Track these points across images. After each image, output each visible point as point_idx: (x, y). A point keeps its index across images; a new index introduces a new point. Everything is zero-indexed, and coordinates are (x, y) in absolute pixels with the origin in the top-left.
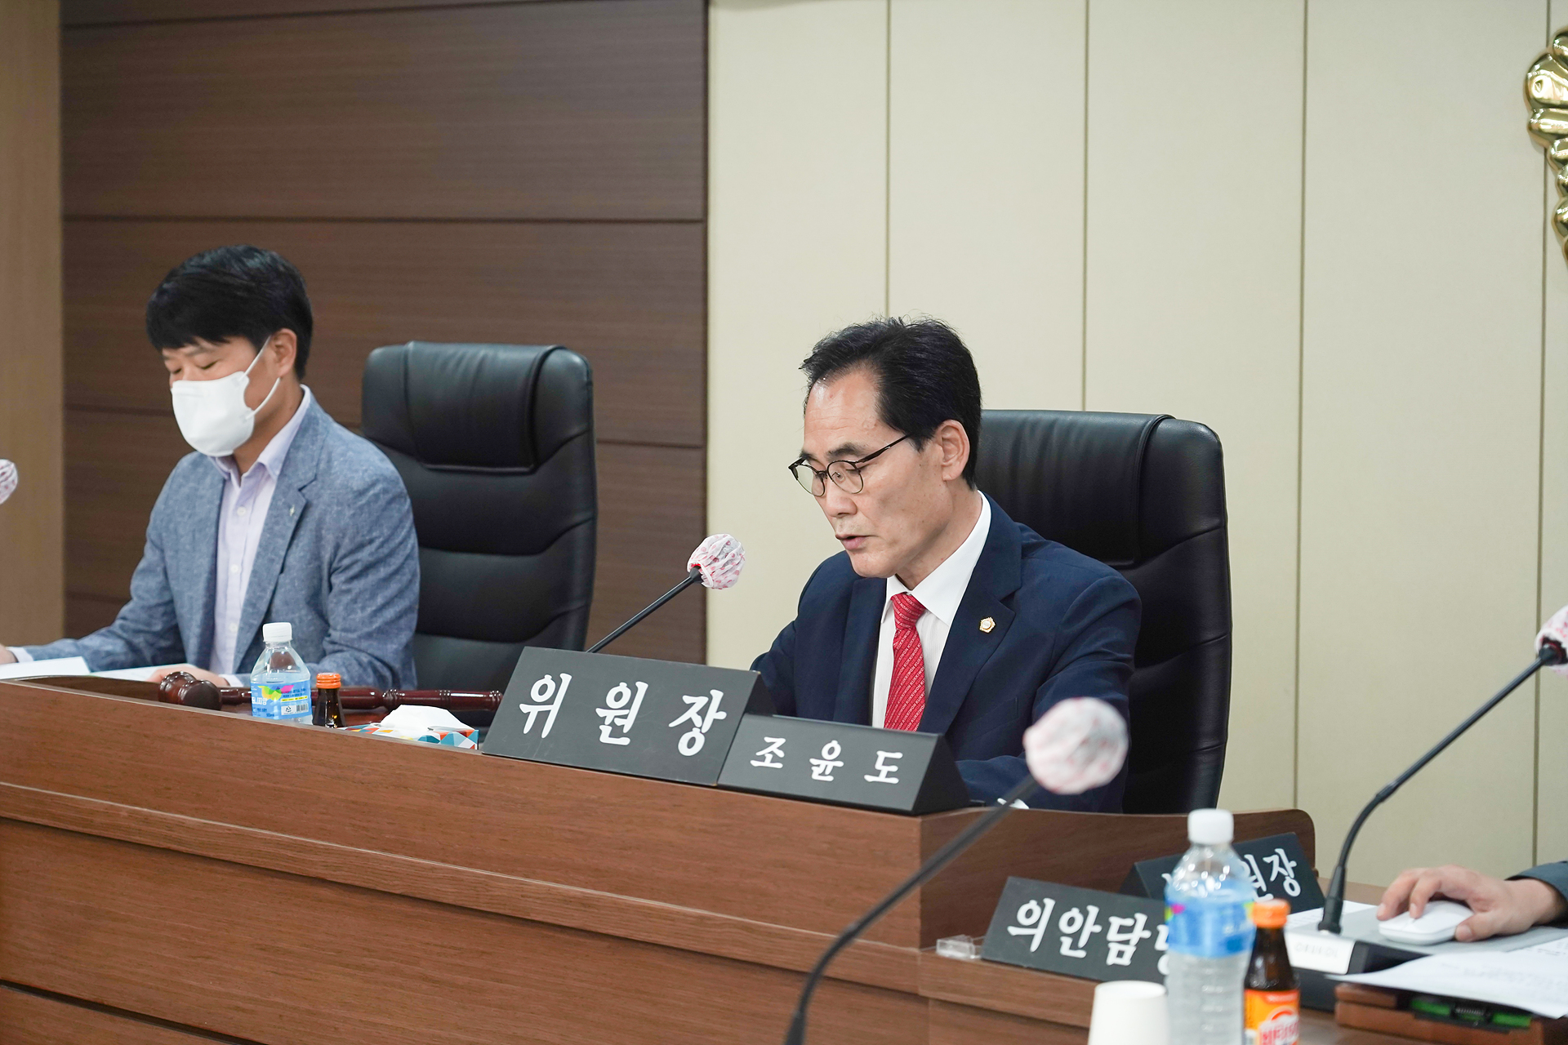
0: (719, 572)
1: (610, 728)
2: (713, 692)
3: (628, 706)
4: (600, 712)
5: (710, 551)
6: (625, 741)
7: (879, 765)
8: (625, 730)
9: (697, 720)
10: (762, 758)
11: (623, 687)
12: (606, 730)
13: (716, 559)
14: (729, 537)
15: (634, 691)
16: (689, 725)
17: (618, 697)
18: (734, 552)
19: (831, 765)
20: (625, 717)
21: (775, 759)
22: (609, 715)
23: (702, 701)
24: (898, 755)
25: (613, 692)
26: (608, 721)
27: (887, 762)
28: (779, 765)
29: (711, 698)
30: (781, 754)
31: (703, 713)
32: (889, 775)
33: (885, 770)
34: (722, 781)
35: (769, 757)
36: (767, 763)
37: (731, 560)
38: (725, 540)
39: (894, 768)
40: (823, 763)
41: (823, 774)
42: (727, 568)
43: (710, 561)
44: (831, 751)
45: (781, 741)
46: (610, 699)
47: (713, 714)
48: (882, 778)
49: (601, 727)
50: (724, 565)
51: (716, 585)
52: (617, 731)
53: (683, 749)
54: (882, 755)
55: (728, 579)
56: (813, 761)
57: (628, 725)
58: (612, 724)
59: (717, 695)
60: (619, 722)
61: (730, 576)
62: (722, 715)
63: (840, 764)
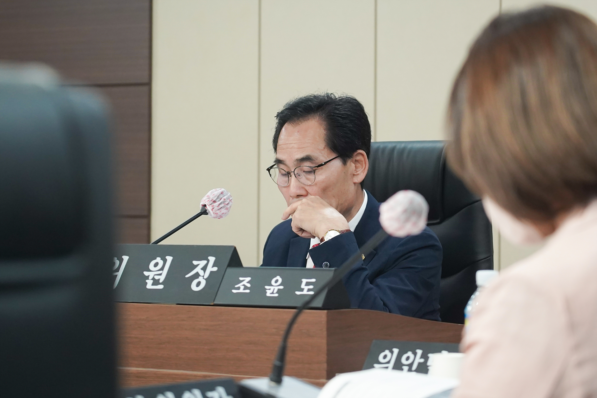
0: (216, 208)
1: (152, 281)
2: (210, 258)
3: (162, 269)
4: (146, 273)
5: (211, 197)
6: (161, 287)
7: (303, 286)
8: (161, 281)
9: (201, 273)
10: (239, 288)
11: (159, 260)
12: (149, 283)
13: (215, 202)
14: (223, 190)
15: (165, 261)
16: (197, 275)
17: (156, 265)
18: (225, 197)
19: (276, 289)
20: (160, 274)
21: (246, 288)
22: (151, 275)
23: (205, 262)
24: (314, 280)
25: (153, 262)
26: (151, 278)
27: (308, 284)
28: (248, 291)
29: (208, 261)
30: (249, 285)
31: (204, 269)
32: (309, 290)
33: (306, 288)
34: (215, 303)
35: (242, 287)
36: (241, 290)
37: (224, 202)
38: (220, 191)
39: (311, 287)
40: (272, 288)
41: (273, 293)
42: (221, 206)
43: (211, 202)
44: (276, 281)
45: (249, 279)
46: (151, 266)
47: (210, 269)
48: (305, 292)
49: (147, 281)
50: (219, 205)
51: (215, 216)
52: (156, 282)
53: (194, 287)
54: (304, 281)
55: (222, 212)
56: (267, 287)
57: (162, 278)
58: (153, 279)
59: (212, 259)
60: (157, 278)
61: (223, 211)
62: (215, 269)
63: (282, 287)
